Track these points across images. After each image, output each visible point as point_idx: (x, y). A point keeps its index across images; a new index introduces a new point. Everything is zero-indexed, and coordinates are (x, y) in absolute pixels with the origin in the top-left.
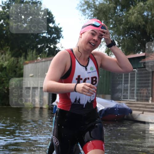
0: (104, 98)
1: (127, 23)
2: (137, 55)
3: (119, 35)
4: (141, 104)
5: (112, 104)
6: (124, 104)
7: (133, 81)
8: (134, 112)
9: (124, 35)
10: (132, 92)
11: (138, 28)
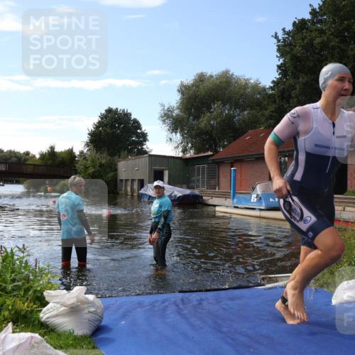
0: (182, 187)
1: (199, 128)
2: (207, 154)
3: (192, 138)
4: (210, 191)
5: (188, 192)
6: (197, 192)
7: (203, 173)
8: (204, 198)
9: (195, 139)
10: (203, 182)
11: (206, 133)
